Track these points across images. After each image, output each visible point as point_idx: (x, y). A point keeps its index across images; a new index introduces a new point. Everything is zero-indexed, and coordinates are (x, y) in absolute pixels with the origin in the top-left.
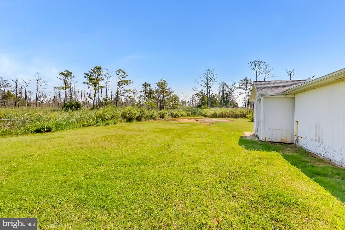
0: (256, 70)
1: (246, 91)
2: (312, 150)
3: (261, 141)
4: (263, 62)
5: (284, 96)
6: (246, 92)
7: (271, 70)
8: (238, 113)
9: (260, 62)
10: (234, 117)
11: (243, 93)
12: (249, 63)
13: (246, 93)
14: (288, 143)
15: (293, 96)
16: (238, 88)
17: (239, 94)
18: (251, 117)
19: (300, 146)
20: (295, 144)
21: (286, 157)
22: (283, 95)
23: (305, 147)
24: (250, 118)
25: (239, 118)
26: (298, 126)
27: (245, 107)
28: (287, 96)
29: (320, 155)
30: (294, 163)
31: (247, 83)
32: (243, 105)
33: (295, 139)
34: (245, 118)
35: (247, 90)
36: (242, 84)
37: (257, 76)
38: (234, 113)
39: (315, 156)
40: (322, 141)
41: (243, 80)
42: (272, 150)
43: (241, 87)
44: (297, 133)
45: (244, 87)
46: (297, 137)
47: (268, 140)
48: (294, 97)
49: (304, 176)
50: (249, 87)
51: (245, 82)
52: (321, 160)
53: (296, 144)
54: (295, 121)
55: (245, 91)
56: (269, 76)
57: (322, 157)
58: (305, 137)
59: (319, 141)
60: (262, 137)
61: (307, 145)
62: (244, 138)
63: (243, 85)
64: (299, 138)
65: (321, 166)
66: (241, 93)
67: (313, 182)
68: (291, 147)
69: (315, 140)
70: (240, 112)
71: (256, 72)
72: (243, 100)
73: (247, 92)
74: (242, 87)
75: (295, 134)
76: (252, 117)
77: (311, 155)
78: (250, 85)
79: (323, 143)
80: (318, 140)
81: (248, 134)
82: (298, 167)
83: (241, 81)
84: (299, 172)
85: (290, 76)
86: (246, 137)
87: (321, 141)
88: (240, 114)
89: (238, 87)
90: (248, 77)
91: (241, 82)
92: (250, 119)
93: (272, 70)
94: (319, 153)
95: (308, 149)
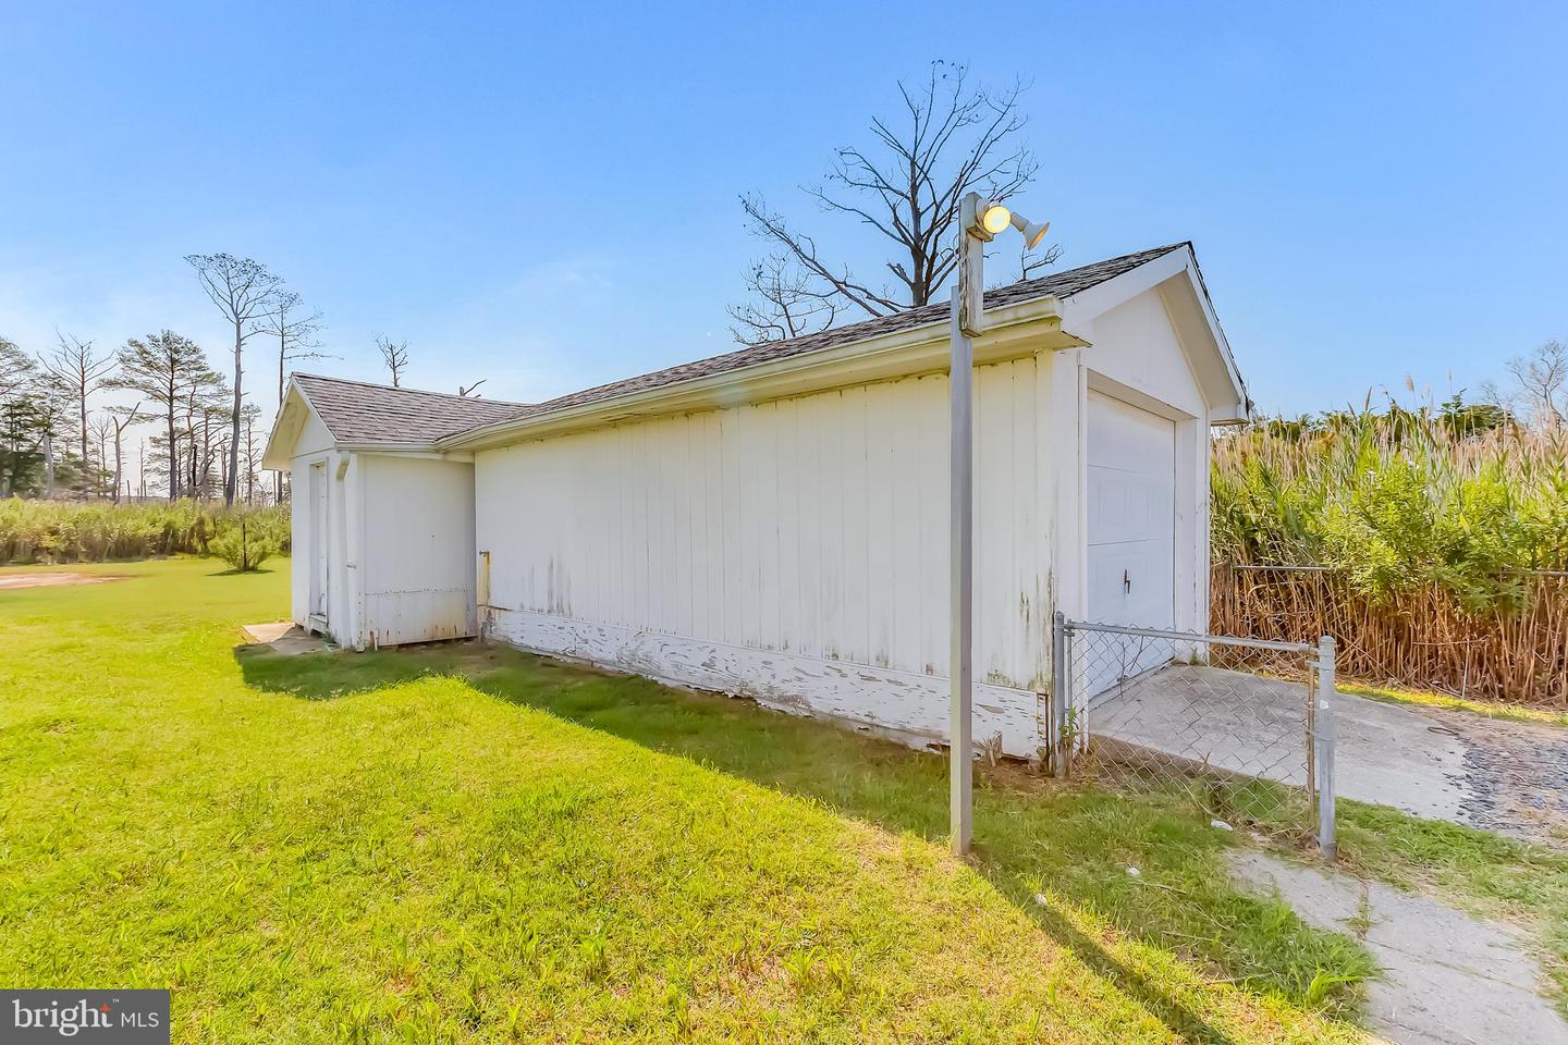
0: (231, 305)
1: (171, 406)
2: (540, 646)
3: (352, 650)
4: (270, 272)
5: (438, 457)
6: (171, 412)
7: (311, 323)
8: (141, 533)
9: (252, 270)
10: (108, 556)
11: (152, 418)
12: (192, 259)
13: (171, 418)
14: (458, 640)
15: (467, 459)
16: (111, 384)
17: (122, 419)
18: (235, 547)
19: (501, 639)
20: (483, 638)
21: (485, 686)
22: (437, 451)
23: (517, 640)
24: (229, 555)
25: (148, 555)
26: (491, 571)
27: (166, 494)
28: (452, 458)
29: (565, 655)
30: (519, 700)
31: (174, 361)
32: (149, 483)
33: (481, 619)
34: (187, 556)
35: (175, 403)
36: (137, 366)
37: (239, 340)
38: (106, 533)
39: (554, 662)
40: (569, 609)
41: (146, 342)
42: (429, 673)
43: (132, 382)
44: (488, 597)
45: (157, 383)
46: (490, 613)
47: (383, 642)
48: (473, 465)
49: (560, 724)
50: (192, 389)
51: (162, 358)
52: (570, 670)
53: (487, 635)
54: (481, 553)
55: (162, 408)
56: (302, 350)
57: (569, 661)
58: (517, 608)
59: (561, 610)
60: (349, 631)
61: (523, 631)
62: (255, 653)
63: (145, 369)
64: (496, 614)
65: (580, 684)
66: (135, 417)
67: (588, 733)
68: (472, 652)
69: (549, 611)
70: (153, 524)
71: (236, 315)
72: (146, 457)
73: (175, 415)
74: (140, 379)
75: (480, 599)
76: (240, 547)
77: (540, 661)
78: (193, 374)
79: (571, 614)
80: (558, 609)
81: (268, 631)
82: (535, 705)
83: (133, 343)
84: (543, 717)
85: (394, 369)
86: (267, 648)
87: (566, 610)
88: (153, 538)
89: (110, 376)
90: (179, 331)
91: (132, 349)
92: (228, 560)
93: (317, 322)
94: (560, 649)
95: (527, 647)
